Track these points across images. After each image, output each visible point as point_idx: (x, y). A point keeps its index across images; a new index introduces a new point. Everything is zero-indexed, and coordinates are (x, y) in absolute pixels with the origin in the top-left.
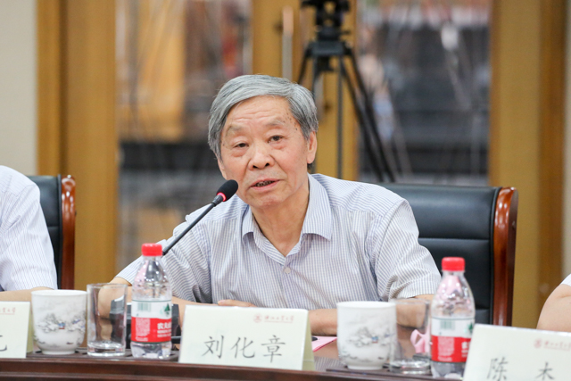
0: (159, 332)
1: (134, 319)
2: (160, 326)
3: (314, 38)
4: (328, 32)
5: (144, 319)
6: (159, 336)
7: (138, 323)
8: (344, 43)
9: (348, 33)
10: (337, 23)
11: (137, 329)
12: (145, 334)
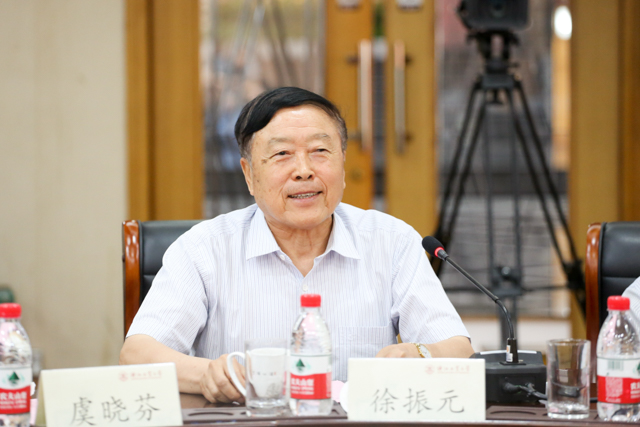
0: (632, 392)
1: (603, 379)
2: (633, 385)
3: (481, 71)
4: (496, 65)
5: (616, 378)
6: (633, 397)
7: (609, 383)
8: (513, 76)
9: (516, 65)
10: (506, 55)
11: (607, 389)
12: (618, 395)
